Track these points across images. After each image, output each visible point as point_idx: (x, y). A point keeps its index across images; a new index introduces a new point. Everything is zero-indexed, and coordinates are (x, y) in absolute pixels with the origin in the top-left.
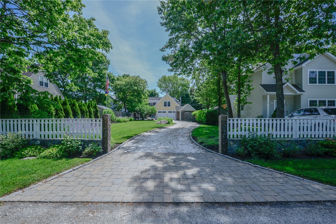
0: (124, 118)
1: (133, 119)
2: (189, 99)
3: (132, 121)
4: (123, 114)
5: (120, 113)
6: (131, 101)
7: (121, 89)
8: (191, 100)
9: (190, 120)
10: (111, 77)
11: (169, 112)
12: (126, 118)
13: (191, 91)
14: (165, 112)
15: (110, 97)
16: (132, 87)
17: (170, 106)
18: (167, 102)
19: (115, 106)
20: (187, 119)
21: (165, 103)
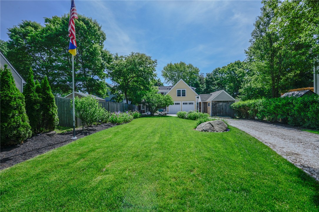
0: (124, 114)
1: (139, 114)
2: (199, 89)
3: (137, 118)
4: (123, 107)
5: (119, 105)
6: (134, 90)
7: (120, 71)
8: (201, 89)
9: (227, 115)
10: (106, 55)
11: (183, 104)
12: (127, 115)
13: (200, 80)
14: (179, 104)
15: (107, 84)
16: (136, 68)
17: (185, 95)
18: (181, 90)
19: (112, 96)
20: (222, 114)
21: (179, 91)
